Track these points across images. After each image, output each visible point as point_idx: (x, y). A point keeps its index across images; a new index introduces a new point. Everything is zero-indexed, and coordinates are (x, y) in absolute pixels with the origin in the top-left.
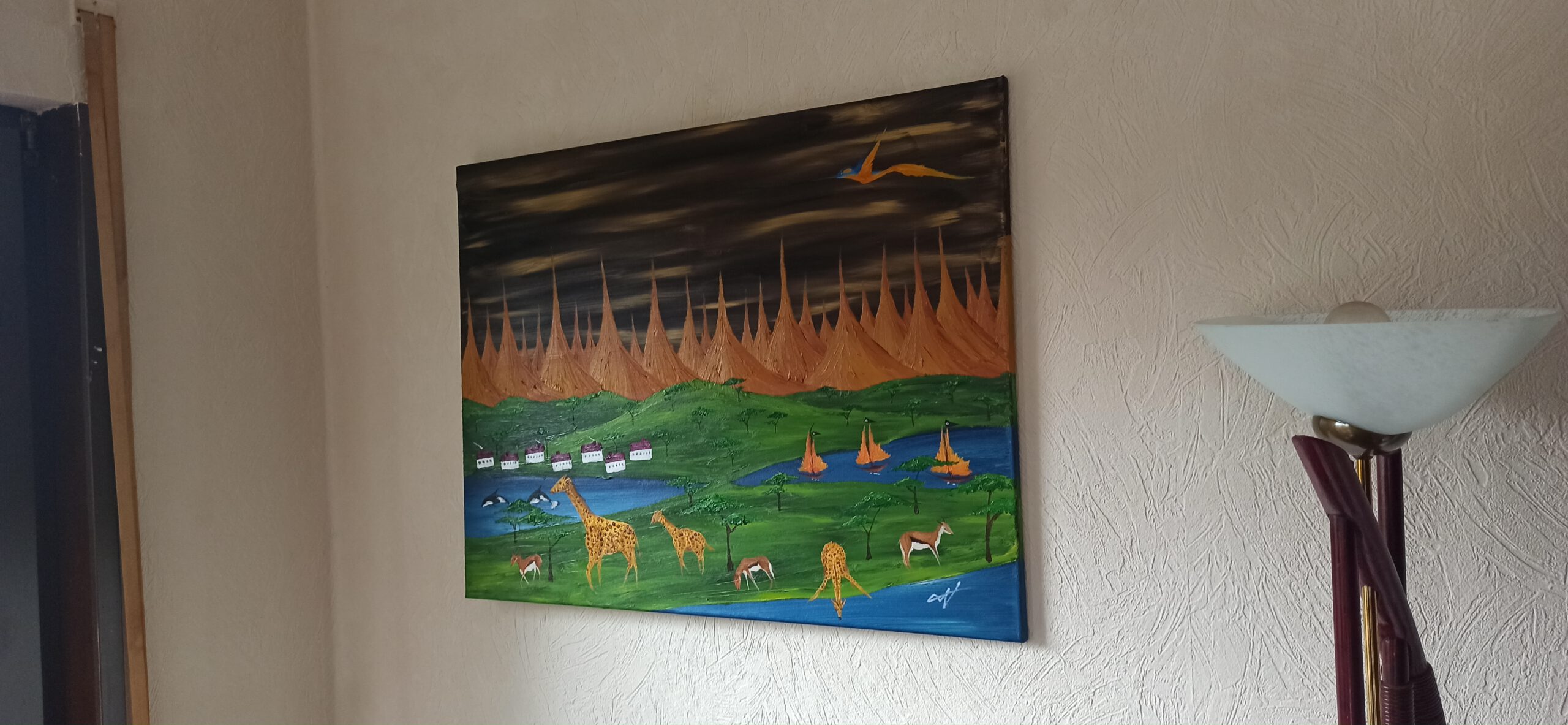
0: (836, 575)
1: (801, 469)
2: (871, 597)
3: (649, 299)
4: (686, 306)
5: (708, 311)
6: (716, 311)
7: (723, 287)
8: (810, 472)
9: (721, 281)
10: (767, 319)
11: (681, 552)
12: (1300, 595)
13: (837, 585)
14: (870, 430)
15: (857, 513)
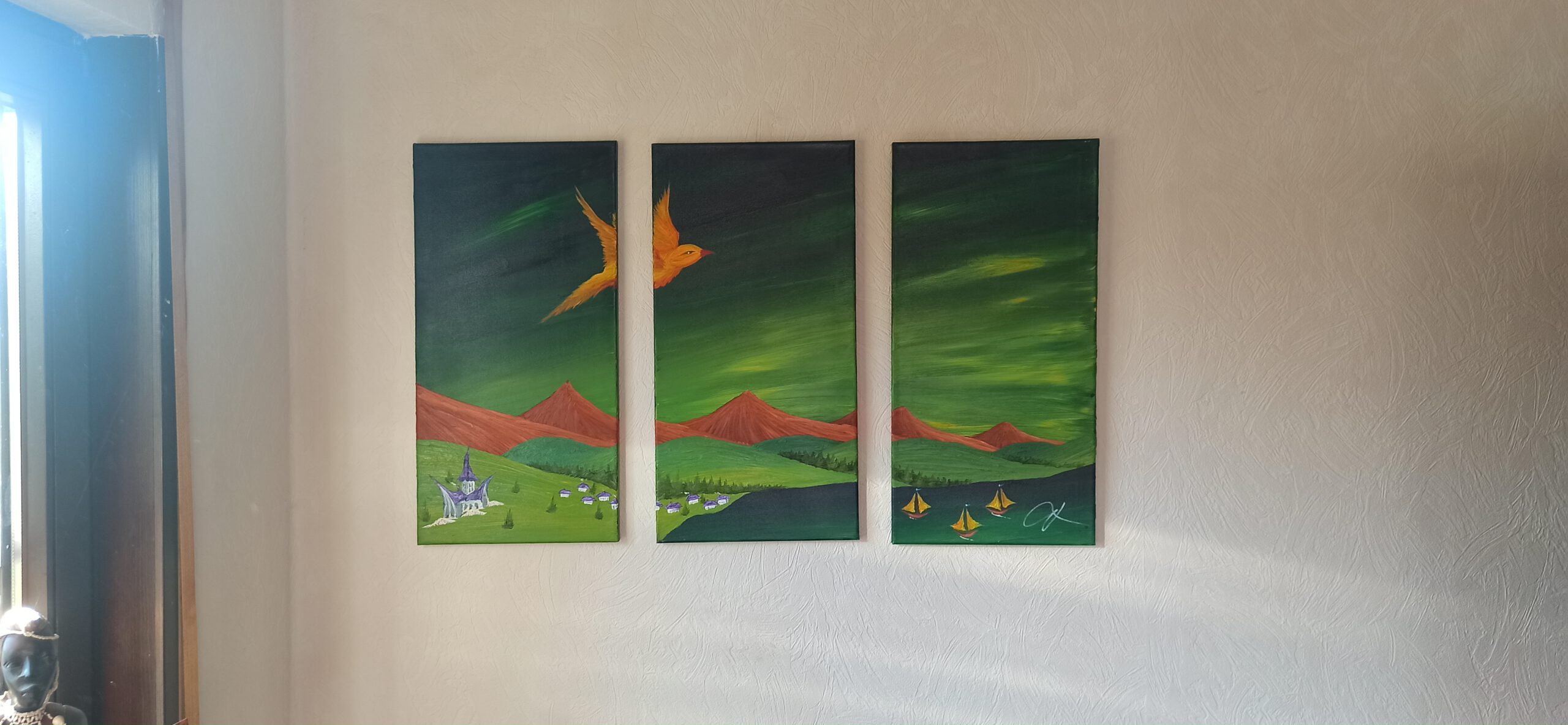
12: (1213, 502)
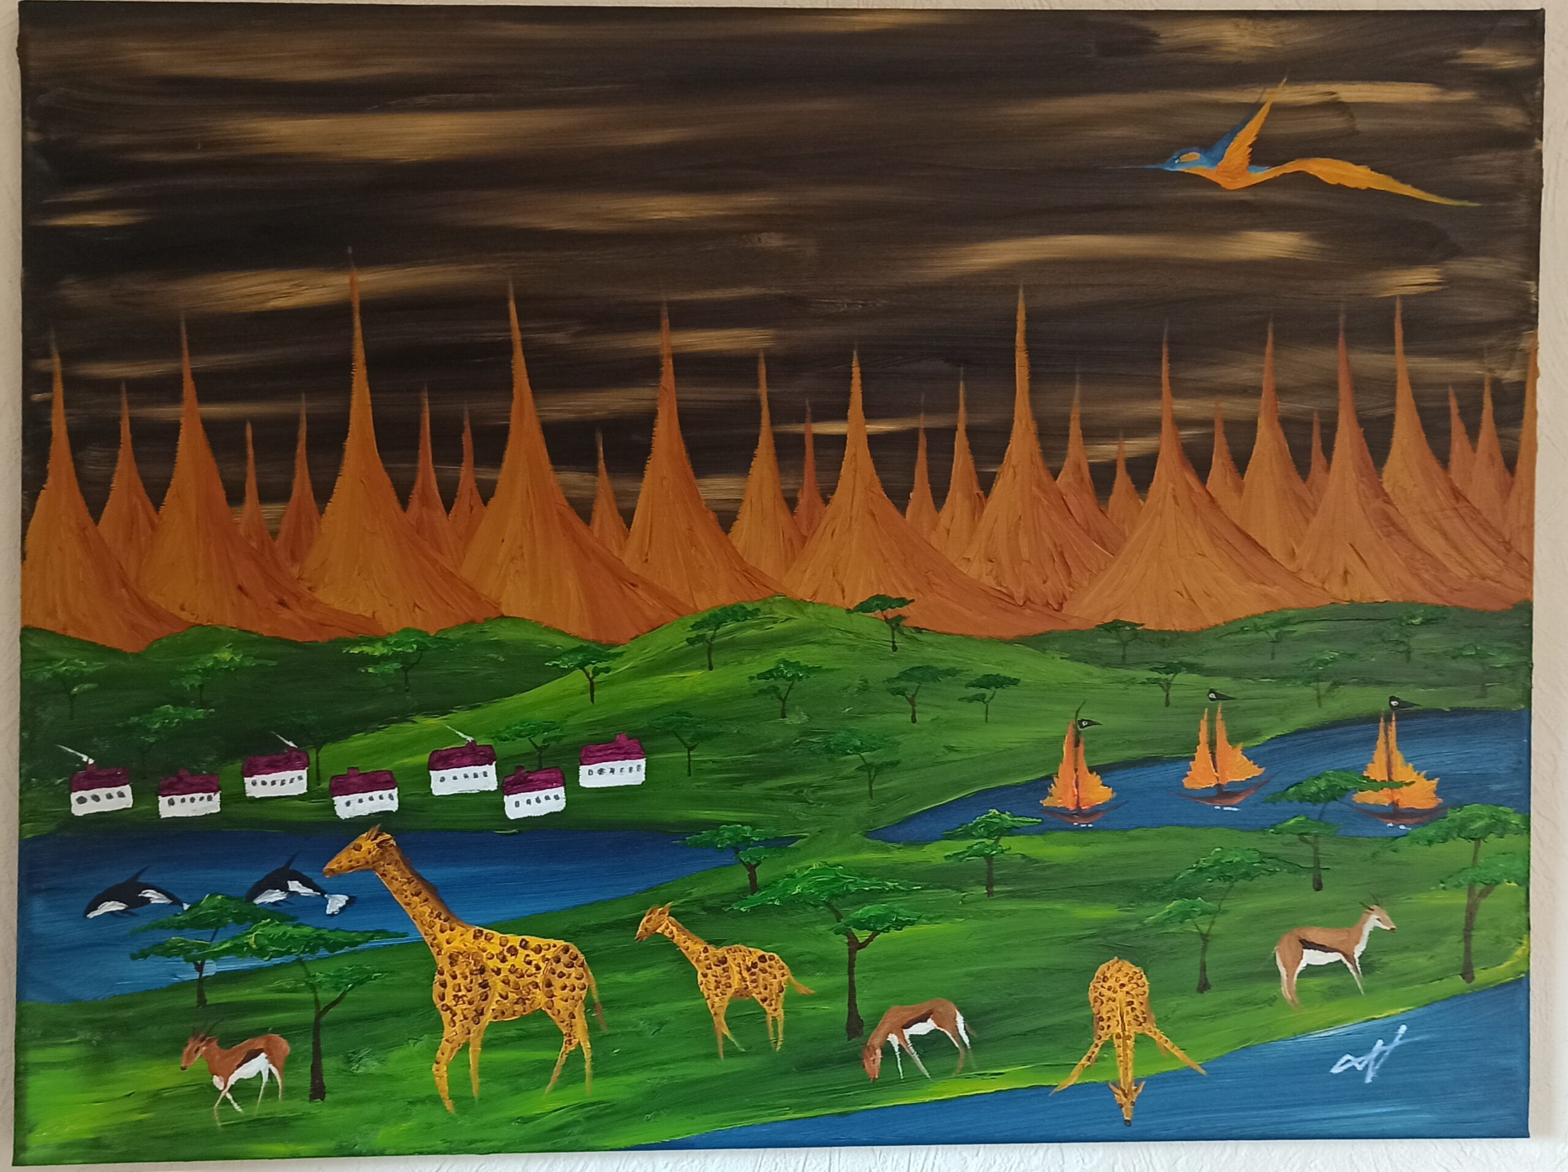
0: (1124, 1030)
1: (1046, 802)
2: (1203, 1072)
3: (655, 399)
4: (757, 423)
5: (818, 438)
6: (841, 440)
7: (862, 385)
8: (1072, 808)
9: (856, 371)
10: (977, 463)
11: (718, 1003)
13: (1126, 1052)
14: (1219, 716)
15: (1181, 896)
